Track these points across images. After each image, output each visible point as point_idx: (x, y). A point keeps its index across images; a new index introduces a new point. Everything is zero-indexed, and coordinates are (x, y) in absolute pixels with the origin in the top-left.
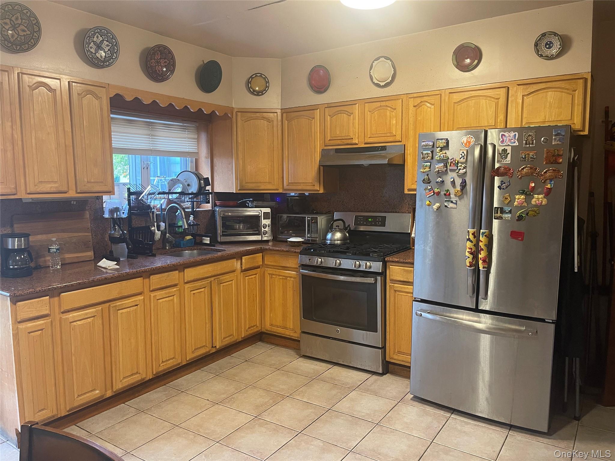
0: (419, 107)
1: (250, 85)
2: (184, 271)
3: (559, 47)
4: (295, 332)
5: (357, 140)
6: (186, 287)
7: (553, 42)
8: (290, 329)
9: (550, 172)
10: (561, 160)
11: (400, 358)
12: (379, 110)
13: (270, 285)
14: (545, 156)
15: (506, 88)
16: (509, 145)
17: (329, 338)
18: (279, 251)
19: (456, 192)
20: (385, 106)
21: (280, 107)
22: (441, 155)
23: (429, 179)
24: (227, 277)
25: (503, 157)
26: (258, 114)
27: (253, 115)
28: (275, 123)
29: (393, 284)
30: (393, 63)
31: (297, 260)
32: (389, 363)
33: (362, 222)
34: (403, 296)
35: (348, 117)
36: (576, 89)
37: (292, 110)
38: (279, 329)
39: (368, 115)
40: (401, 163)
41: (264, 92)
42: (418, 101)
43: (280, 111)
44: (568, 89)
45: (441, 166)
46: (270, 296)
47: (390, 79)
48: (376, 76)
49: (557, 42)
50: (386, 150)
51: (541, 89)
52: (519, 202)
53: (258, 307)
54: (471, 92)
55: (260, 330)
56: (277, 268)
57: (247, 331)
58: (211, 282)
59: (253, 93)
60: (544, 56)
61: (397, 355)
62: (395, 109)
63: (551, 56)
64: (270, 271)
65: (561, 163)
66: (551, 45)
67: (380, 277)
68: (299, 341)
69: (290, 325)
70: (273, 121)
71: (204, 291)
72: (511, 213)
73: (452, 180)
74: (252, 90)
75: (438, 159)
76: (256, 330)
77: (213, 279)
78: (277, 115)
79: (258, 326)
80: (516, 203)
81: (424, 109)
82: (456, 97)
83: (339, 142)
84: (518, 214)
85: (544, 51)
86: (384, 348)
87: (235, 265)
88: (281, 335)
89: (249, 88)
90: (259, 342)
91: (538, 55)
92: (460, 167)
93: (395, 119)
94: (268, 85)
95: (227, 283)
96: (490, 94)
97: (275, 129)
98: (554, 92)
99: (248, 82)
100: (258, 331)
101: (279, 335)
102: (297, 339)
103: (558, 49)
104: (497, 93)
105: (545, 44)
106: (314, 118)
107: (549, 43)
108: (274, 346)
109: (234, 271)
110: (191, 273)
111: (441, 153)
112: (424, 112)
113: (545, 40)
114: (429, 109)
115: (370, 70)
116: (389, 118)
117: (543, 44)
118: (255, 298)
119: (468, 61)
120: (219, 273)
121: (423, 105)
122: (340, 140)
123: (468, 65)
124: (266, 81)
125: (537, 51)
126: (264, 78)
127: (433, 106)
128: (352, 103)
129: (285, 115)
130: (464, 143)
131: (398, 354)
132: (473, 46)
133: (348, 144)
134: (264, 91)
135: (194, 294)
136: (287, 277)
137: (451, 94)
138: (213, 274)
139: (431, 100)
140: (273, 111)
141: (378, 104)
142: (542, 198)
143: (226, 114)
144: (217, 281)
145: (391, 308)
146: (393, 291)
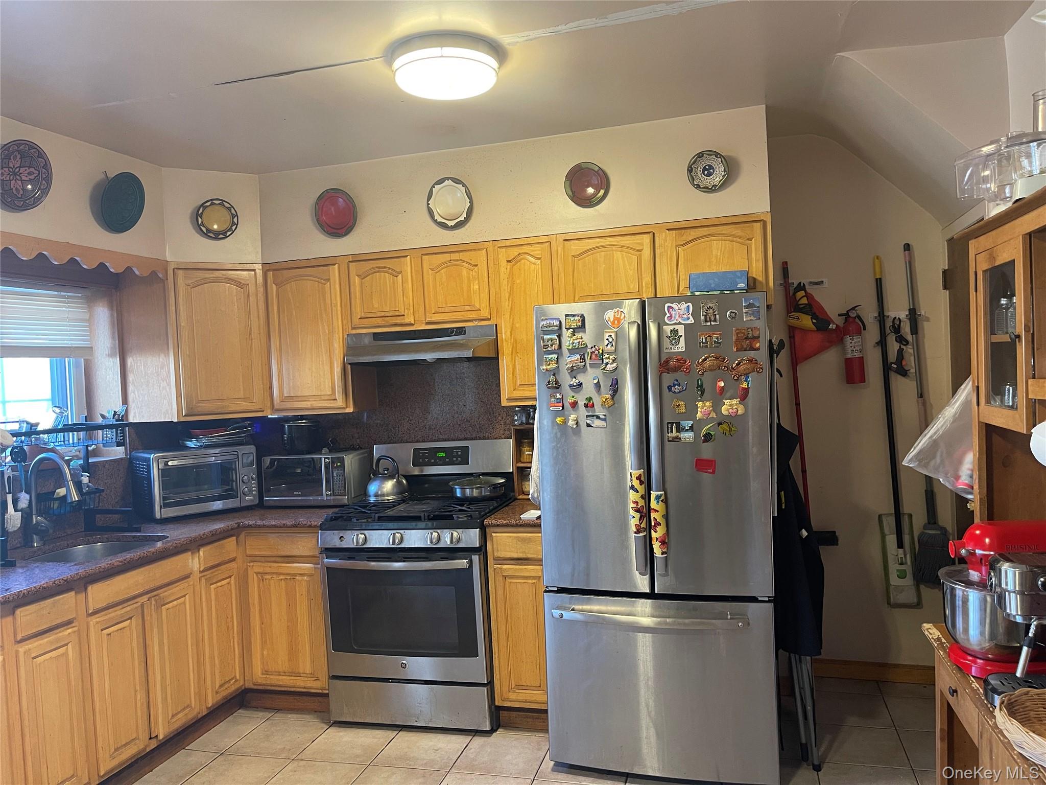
0: (517, 263)
1: (200, 220)
2: (86, 590)
3: (723, 174)
4: (317, 679)
5: (412, 317)
6: (91, 623)
7: (714, 167)
8: (305, 675)
9: (745, 364)
10: (758, 345)
11: (521, 697)
12: (447, 267)
13: (259, 595)
14: (734, 339)
15: (651, 234)
16: (680, 323)
17: (386, 680)
18: (277, 527)
19: (604, 400)
20: (457, 260)
21: (260, 259)
22: (575, 341)
23: (557, 382)
24: (176, 590)
25: (673, 341)
26: (217, 274)
27: (208, 275)
28: (252, 289)
29: (499, 566)
30: (468, 188)
31: (314, 541)
32: (500, 708)
33: (426, 460)
34: (519, 586)
35: (393, 280)
36: (752, 237)
37: (285, 265)
38: (284, 677)
39: (429, 275)
40: (493, 355)
41: (229, 233)
42: (514, 252)
43: (261, 267)
44: (740, 237)
45: (576, 359)
46: (261, 617)
47: (464, 215)
48: (440, 211)
49: (720, 166)
50: (465, 334)
51: (702, 237)
52: (704, 412)
53: (236, 640)
54: (598, 240)
55: (243, 685)
56: (273, 559)
57: (217, 693)
58: (142, 605)
59: (206, 234)
60: (701, 187)
61: (514, 692)
62: (476, 266)
63: (712, 188)
64: (257, 567)
65: (758, 349)
66: (711, 171)
67: (477, 557)
68: (327, 695)
69: (306, 666)
70: (248, 285)
71: (130, 626)
72: (692, 431)
73: (596, 381)
74: (204, 229)
75: (570, 348)
76: (233, 688)
77: (145, 598)
78: (255, 274)
79: (238, 677)
80: (699, 415)
81: (524, 265)
82: (576, 247)
83: (379, 321)
84: (704, 432)
85: (702, 179)
86: (490, 684)
87: (190, 564)
88: (286, 689)
89: (199, 226)
90: (240, 711)
91: (694, 185)
92: (607, 361)
93: (477, 282)
94: (235, 220)
95: (175, 603)
96: (628, 242)
97: (252, 299)
98: (721, 241)
99: (197, 215)
100: (238, 689)
101: (283, 689)
102: (321, 691)
103: (721, 178)
104: (638, 241)
105: (702, 169)
106: (328, 280)
107: (707, 167)
108: (272, 712)
109: (187, 577)
110: (99, 593)
111: (574, 338)
112: (524, 270)
113: (703, 163)
114: (533, 267)
115: (428, 199)
116: (466, 282)
117: (700, 169)
118: (230, 625)
119: (590, 190)
120: (158, 584)
121: (522, 259)
122: (381, 319)
123: (590, 196)
124: (232, 214)
125: (692, 180)
126: (228, 208)
127: (539, 261)
128: (400, 255)
129: (270, 274)
130: (609, 320)
131: (517, 691)
132: (596, 169)
133: (396, 325)
134: (228, 231)
135: (108, 635)
136: (295, 575)
137: (566, 242)
138: (147, 588)
139: (536, 250)
140: (248, 267)
141: (447, 257)
142: (736, 404)
143: (154, 273)
144: (156, 601)
145: (499, 609)
146: (501, 579)
